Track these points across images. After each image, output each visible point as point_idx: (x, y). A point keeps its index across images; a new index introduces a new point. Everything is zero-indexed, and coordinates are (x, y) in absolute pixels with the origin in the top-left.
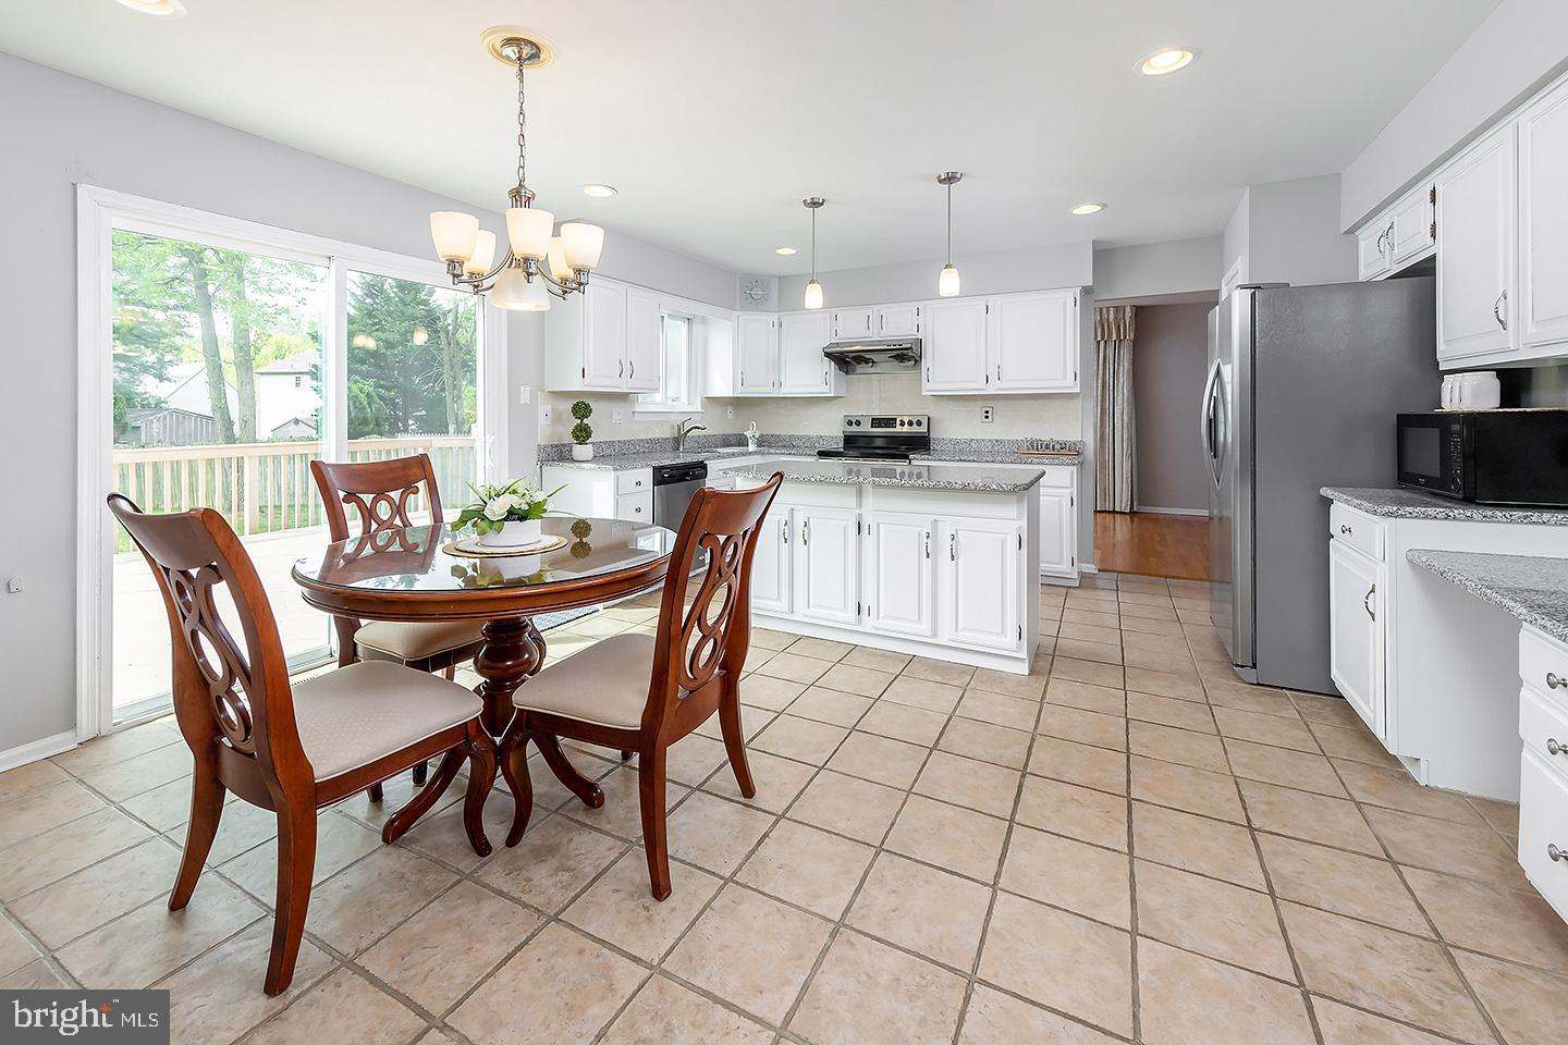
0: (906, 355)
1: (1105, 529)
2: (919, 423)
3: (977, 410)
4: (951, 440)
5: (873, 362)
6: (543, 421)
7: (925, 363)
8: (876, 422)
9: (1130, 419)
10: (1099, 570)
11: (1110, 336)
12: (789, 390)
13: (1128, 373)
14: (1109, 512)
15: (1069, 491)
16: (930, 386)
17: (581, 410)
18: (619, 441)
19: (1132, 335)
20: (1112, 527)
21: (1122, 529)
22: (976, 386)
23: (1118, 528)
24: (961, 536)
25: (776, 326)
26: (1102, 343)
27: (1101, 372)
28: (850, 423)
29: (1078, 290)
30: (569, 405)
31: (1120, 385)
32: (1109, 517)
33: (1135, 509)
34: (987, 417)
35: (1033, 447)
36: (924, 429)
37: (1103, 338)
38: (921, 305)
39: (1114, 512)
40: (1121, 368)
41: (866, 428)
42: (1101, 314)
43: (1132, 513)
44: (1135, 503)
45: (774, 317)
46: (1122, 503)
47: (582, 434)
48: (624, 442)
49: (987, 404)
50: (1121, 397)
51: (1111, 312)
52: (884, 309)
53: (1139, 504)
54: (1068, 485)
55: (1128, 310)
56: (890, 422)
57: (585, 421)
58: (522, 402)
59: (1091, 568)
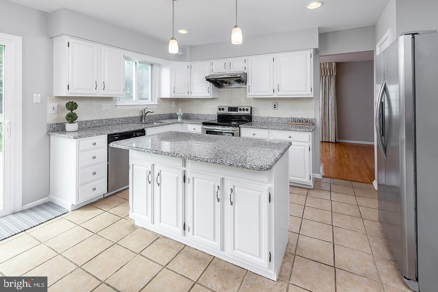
0: (241, 80)
1: (326, 151)
2: (247, 110)
3: (271, 104)
4: (260, 117)
5: (229, 83)
6: (50, 111)
7: (248, 84)
8: (231, 109)
9: (335, 106)
10: (323, 177)
11: (327, 74)
12: (194, 95)
13: (334, 88)
14: (327, 142)
15: (308, 144)
16: (250, 94)
17: (72, 106)
18: (106, 119)
19: (335, 74)
20: (328, 150)
21: (332, 151)
22: (269, 94)
23: (331, 150)
24: (236, 189)
25: (189, 67)
26: (324, 77)
27: (324, 87)
28: (220, 109)
29: (312, 50)
30: (64, 103)
31: (331, 93)
32: (327, 144)
33: (337, 141)
34: (275, 107)
35: (294, 121)
36: (249, 112)
37: (324, 75)
38: (246, 58)
39: (329, 142)
40: (331, 86)
41: (226, 112)
42: (324, 66)
43: (336, 143)
44: (337, 139)
45: (189, 64)
46: (332, 139)
47: (72, 118)
48: (109, 120)
49: (275, 102)
50: (331, 98)
51: (327, 65)
52: (231, 60)
53: (338, 139)
54: (308, 141)
55: (334, 64)
56: (235, 109)
57: (74, 111)
58: (35, 102)
59: (319, 176)
